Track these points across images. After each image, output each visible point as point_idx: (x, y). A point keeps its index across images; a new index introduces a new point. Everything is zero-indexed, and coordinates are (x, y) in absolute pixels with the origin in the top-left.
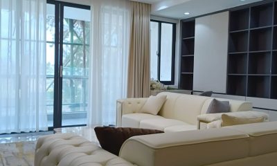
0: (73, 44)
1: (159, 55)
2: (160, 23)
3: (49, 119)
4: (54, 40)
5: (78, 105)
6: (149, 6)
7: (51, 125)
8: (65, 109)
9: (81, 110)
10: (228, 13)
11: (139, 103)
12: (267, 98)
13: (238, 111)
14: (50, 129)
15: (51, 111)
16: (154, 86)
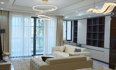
0: (39, 27)
1: (67, 32)
2: (67, 21)
3: (32, 52)
4: (33, 26)
5: (41, 47)
6: (62, 17)
7: (33, 54)
8: (37, 49)
9: (42, 49)
10: (86, 19)
11: (58, 48)
12: (97, 47)
13: (83, 51)
14: (32, 55)
15: (32, 49)
16: (64, 42)
